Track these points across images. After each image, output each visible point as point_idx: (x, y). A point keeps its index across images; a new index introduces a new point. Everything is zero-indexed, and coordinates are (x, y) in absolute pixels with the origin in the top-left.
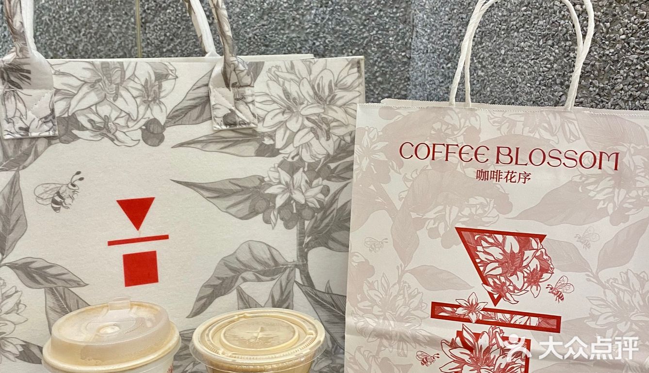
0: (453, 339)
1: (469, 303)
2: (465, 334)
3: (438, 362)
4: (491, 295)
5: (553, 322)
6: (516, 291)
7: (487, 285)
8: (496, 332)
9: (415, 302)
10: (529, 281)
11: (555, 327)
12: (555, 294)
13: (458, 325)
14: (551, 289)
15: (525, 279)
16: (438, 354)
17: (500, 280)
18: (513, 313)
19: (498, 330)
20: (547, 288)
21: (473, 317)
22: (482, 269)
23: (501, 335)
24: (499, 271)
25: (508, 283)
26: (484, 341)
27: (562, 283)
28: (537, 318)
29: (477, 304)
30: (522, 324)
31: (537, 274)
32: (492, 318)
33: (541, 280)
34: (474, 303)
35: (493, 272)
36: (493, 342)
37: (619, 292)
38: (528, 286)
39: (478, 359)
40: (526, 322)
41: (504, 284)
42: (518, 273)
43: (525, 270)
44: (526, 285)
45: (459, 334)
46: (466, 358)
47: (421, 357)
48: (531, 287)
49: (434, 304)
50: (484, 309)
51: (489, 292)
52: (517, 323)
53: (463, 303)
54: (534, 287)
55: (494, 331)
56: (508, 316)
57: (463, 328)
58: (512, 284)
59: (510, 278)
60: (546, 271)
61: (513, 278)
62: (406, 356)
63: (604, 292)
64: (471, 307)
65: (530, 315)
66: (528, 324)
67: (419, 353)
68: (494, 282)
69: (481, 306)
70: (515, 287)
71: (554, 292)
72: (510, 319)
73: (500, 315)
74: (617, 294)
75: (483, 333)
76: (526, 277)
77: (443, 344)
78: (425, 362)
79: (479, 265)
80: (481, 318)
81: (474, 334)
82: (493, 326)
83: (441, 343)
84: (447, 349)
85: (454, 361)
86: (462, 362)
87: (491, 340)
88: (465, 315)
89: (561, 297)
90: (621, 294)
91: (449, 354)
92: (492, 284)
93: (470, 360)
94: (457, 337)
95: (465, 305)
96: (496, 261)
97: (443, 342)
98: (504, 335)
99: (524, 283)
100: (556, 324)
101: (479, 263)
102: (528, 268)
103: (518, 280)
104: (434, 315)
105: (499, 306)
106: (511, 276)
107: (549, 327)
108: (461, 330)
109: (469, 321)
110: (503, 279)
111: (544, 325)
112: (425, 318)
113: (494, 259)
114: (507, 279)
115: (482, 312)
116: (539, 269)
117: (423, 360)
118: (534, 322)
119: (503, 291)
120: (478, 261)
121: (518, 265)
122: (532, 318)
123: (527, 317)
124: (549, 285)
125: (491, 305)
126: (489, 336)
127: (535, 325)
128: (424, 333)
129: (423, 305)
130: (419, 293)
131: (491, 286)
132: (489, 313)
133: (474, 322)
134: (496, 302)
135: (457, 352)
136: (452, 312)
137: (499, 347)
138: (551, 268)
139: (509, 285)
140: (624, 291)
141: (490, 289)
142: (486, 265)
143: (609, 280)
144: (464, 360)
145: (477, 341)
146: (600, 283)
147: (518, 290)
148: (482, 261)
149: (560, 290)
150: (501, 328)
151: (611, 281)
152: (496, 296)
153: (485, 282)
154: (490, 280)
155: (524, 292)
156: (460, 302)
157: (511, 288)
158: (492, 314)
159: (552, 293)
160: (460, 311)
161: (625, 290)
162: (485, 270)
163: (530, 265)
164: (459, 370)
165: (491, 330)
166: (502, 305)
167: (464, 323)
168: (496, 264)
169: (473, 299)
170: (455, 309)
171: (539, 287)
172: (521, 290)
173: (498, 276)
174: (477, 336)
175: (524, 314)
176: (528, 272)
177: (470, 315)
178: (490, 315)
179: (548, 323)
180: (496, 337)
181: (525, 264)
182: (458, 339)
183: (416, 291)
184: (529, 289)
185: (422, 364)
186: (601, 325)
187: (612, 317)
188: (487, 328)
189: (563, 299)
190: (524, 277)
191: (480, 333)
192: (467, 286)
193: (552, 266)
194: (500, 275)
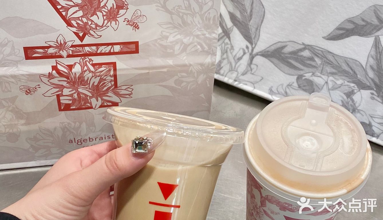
0: (49, 73)
1: (58, 43)
2: (59, 67)
3: (41, 91)
4: (76, 34)
5: (133, 46)
6: (98, 28)
7: (71, 26)
8: (86, 61)
9: (7, 50)
10: (108, 18)
11: (135, 50)
12: (131, 25)
13: (52, 62)
14: (128, 21)
15: (105, 17)
16: (39, 85)
17: (82, 21)
18: (97, 45)
19: (87, 59)
20: (124, 21)
21: (64, 53)
22: (64, 13)
23: (91, 63)
24: (80, 13)
25: (90, 23)
26: (77, 69)
27: (137, 15)
28: (119, 46)
29: (65, 43)
30: (107, 52)
31: (114, 11)
32: (80, 52)
33: (118, 16)
34: (63, 43)
35: (75, 16)
36: (85, 69)
37: (183, 16)
38: (108, 22)
39: (74, 83)
40: (110, 50)
41: (86, 24)
42: (98, 13)
43: (104, 9)
44: (106, 22)
45: (54, 68)
46: (65, 84)
47: (24, 89)
48: (111, 23)
49: (26, 49)
50: (72, 46)
51: (74, 32)
52: (103, 52)
53: (52, 44)
54: (113, 23)
55: (84, 61)
56: (94, 48)
57: (57, 63)
58: (93, 23)
59: (91, 18)
60: (122, 8)
61: (94, 18)
62: (11, 91)
63: (172, 18)
64: (61, 46)
65: (113, 44)
66: (112, 51)
67: (23, 87)
68: (77, 23)
69: (70, 44)
70: (97, 25)
71: (131, 23)
72: (96, 50)
73: (87, 49)
74: (182, 18)
75: (75, 64)
76: (105, 15)
77: (41, 78)
78: (29, 93)
79: (61, 10)
80: (71, 53)
81: (67, 65)
82: (83, 57)
83: (40, 77)
84: (45, 80)
85: (54, 88)
86: (62, 87)
87: (82, 68)
88: (56, 53)
89: (136, 27)
90: (185, 16)
91: (49, 83)
92: (76, 25)
93: (68, 85)
94: (53, 70)
95: (55, 46)
96: (76, 5)
97: (41, 75)
98: (93, 63)
99: (104, 20)
100: (135, 47)
101: (61, 9)
102: (106, 8)
103: (98, 19)
104: (28, 57)
105: (85, 42)
106: (91, 16)
107: (129, 50)
108: (56, 65)
109: (61, 57)
110: (85, 20)
111: (125, 50)
112: (20, 61)
113: (74, 4)
114: (88, 19)
115: (71, 49)
116: (115, 7)
117: (27, 91)
118: (117, 48)
119: (86, 29)
120: (59, 7)
121: (96, 7)
122: (114, 46)
123: (110, 46)
124: (125, 19)
125: (78, 42)
126: (81, 65)
127: (118, 51)
128: (21, 72)
129: (16, 51)
130: (9, 42)
131: (75, 27)
132: (77, 48)
133: (65, 57)
134: (81, 39)
135: (55, 81)
136: (44, 52)
137: (90, 71)
138: (126, 5)
139: (91, 24)
140: (187, 14)
141: (74, 30)
142: (67, 10)
143: (175, 7)
144: (62, 85)
145: (71, 70)
146: (167, 11)
147: (100, 26)
148: (63, 7)
149: (136, 21)
150: (90, 57)
151: (177, 7)
152: (81, 35)
153: (69, 24)
154: (74, 23)
155: (105, 27)
156: (49, 43)
157: (94, 26)
158: (81, 49)
159: (129, 24)
160: (51, 51)
161: (189, 14)
162: (67, 14)
163: (106, 5)
164: (60, 92)
165: (81, 60)
166: (87, 40)
167: (57, 59)
168: (77, 8)
169: (61, 39)
170: (47, 50)
171: (117, 22)
172: (102, 27)
173: (80, 18)
174: (70, 67)
175: (108, 44)
176: (107, 11)
177: (61, 52)
178: (78, 49)
179: (129, 48)
180: (86, 65)
181: (102, 4)
182: (54, 72)
183: (6, 40)
184: (109, 24)
185: (26, 94)
186: (171, 42)
187: (179, 35)
188: (77, 59)
189: (139, 28)
190: (103, 16)
191: (73, 64)
192: (53, 30)
193: (126, 3)
194: (82, 17)
